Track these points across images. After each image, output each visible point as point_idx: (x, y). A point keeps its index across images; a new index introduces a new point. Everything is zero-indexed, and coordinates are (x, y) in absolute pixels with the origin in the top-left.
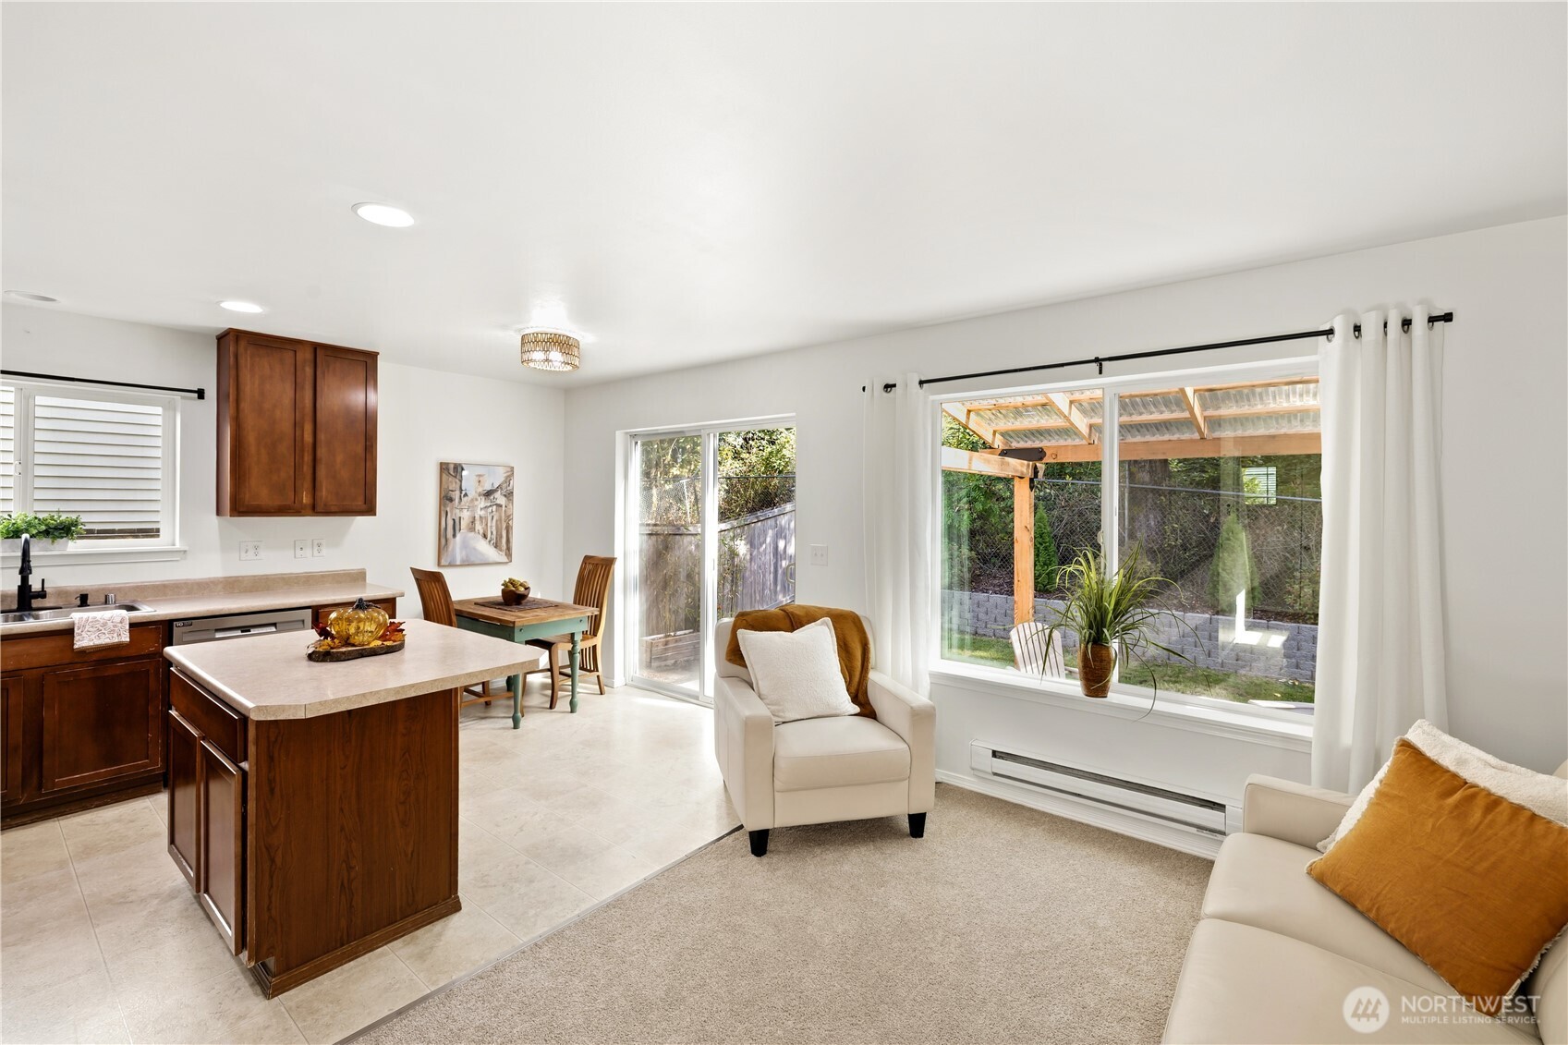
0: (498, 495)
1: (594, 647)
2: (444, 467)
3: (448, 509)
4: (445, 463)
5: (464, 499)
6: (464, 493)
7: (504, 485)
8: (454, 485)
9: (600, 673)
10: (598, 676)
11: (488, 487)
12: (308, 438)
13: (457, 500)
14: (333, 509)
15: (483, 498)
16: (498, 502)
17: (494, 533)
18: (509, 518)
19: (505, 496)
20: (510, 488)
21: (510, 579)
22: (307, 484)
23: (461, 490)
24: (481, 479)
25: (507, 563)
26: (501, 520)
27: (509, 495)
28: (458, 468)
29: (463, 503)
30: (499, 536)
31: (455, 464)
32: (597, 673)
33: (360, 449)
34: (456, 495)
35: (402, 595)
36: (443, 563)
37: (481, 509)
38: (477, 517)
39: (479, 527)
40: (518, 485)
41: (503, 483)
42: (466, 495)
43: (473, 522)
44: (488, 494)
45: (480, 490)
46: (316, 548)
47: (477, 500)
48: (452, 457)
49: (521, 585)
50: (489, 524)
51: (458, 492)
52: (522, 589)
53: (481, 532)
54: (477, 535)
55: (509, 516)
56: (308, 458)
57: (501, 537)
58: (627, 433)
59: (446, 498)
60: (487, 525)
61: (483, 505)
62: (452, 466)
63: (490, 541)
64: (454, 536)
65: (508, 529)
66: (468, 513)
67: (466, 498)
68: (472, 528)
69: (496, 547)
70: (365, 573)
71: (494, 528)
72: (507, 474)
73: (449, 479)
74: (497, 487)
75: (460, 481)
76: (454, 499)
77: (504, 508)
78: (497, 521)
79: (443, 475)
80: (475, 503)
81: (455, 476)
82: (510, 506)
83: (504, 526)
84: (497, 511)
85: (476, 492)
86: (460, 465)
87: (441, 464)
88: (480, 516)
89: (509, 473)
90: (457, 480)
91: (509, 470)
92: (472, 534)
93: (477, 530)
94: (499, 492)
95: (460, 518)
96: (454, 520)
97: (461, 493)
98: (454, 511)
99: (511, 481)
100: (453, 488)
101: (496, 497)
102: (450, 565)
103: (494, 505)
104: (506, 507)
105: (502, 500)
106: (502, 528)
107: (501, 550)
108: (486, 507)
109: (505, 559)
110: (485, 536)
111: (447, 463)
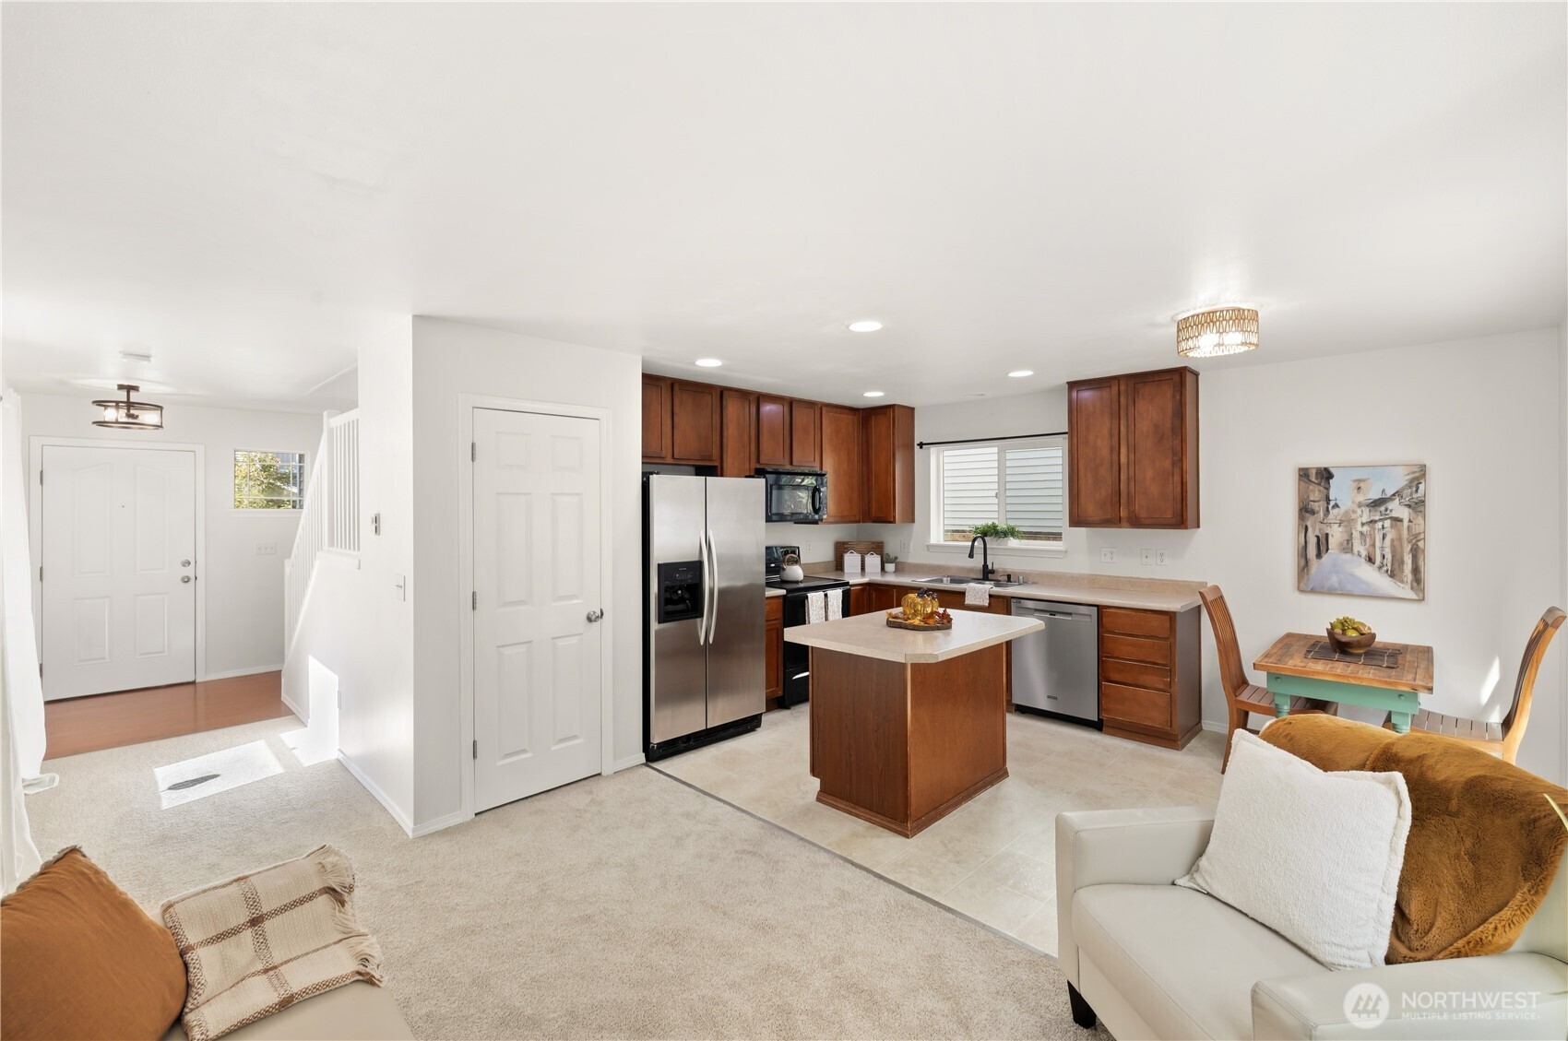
0: (1394, 505)
2: (1304, 474)
3: (1309, 524)
4: (1304, 469)
5: (1333, 512)
6: (1332, 503)
7: (1407, 492)
8: (1316, 494)
11: (1376, 495)
13: (1322, 514)
15: (1366, 510)
16: (1395, 515)
17: (1389, 556)
18: (1416, 538)
19: (1409, 506)
20: (1419, 495)
23: (1328, 500)
24: (1362, 485)
25: (1415, 600)
26: (1400, 539)
27: (1418, 506)
28: (1326, 475)
29: (1331, 516)
30: (1397, 561)
31: (1318, 469)
34: (1319, 507)
36: (1305, 587)
37: (1363, 524)
38: (1356, 535)
39: (1358, 546)
40: (1435, 490)
41: (1403, 489)
42: (1336, 506)
43: (1349, 541)
44: (1376, 504)
45: (1361, 498)
46: (1159, 557)
47: (1355, 512)
48: (1315, 461)
50: (1378, 544)
51: (1323, 503)
53: (1364, 553)
54: (1356, 558)
55: (1417, 535)
57: (1402, 562)
59: (1305, 510)
60: (1374, 545)
61: (1365, 519)
62: (1314, 471)
63: (1380, 568)
64: (1319, 555)
65: (1416, 552)
66: (1341, 529)
67: (1336, 510)
68: (1347, 547)
69: (1392, 576)
71: (1388, 551)
72: (1412, 476)
73: (1311, 487)
74: (1394, 495)
75: (1328, 489)
76: (1318, 512)
77: (1406, 523)
78: (1392, 540)
79: (1302, 483)
80: (1353, 516)
81: (1319, 484)
82: (1420, 520)
83: (1407, 548)
84: (1392, 527)
85: (1353, 502)
86: (1326, 470)
87: (1300, 470)
88: (1362, 533)
89: (1417, 475)
90: (1322, 488)
91: (1416, 469)
92: (1349, 556)
93: (1355, 551)
94: (1397, 501)
95: (1327, 535)
96: (1318, 537)
97: (1328, 504)
98: (1318, 526)
99: (1422, 487)
100: (1316, 499)
101: (1390, 508)
102: (1313, 591)
103: (1387, 519)
104: (1410, 521)
105: (1404, 513)
106: (1402, 552)
107: (1402, 582)
108: (1373, 522)
109: (1412, 595)
110: (1371, 560)
111: (1307, 469)
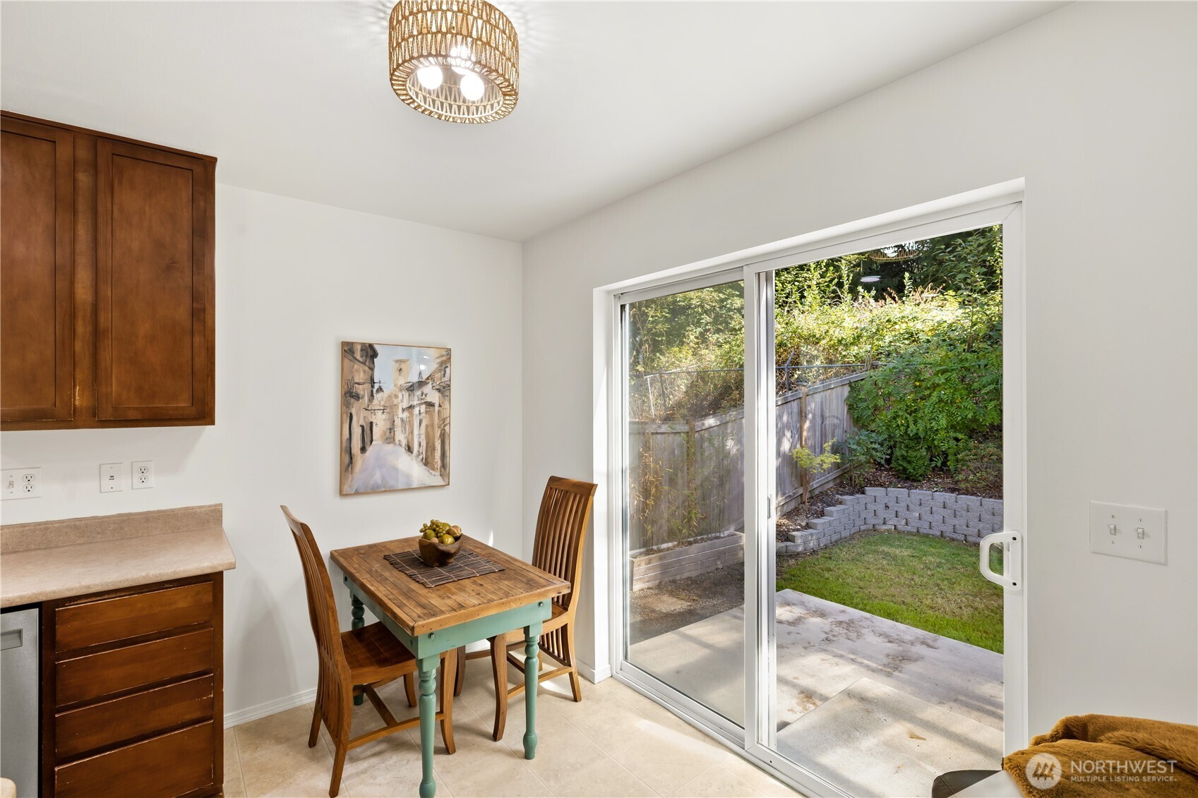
0: (428, 389)
1: (564, 628)
2: (348, 349)
3: (354, 411)
4: (348, 343)
5: (378, 396)
6: (376, 386)
7: (438, 375)
8: (360, 375)
9: (573, 669)
10: (571, 674)
11: (414, 379)
12: (83, 292)
13: (366, 398)
14: (132, 415)
15: (406, 394)
16: (428, 399)
17: (424, 444)
18: (444, 422)
19: (439, 390)
20: (446, 379)
21: (432, 522)
22: (82, 374)
23: (372, 382)
24: (403, 366)
25: (443, 486)
26: (432, 426)
27: (444, 390)
28: (370, 352)
29: (375, 401)
30: (430, 447)
31: (363, 345)
32: (569, 670)
33: (182, 313)
34: (363, 390)
35: (232, 567)
36: (346, 489)
37: (403, 410)
38: (398, 422)
39: (400, 436)
40: (456, 373)
41: (435, 372)
42: (380, 389)
43: (391, 430)
44: (411, 389)
45: (402, 381)
46: (137, 475)
47: (396, 396)
48: (360, 336)
49: (449, 533)
50: (415, 432)
51: (368, 386)
52: (449, 540)
53: (404, 443)
54: (397, 448)
55: (445, 420)
56: (82, 328)
57: (434, 449)
58: (609, 292)
59: (349, 395)
60: (412, 433)
61: (405, 405)
62: (359, 347)
63: (417, 457)
64: (363, 449)
65: (444, 437)
66: (384, 416)
67: (380, 394)
68: (390, 438)
69: (426, 464)
70: (220, 512)
71: (423, 437)
72: (439, 360)
73: (356, 366)
74: (428, 378)
75: (372, 369)
76: (363, 397)
77: (437, 408)
78: (427, 426)
79: (346, 361)
80: (395, 401)
81: (364, 363)
82: (446, 405)
83: (438, 433)
84: (426, 412)
85: (395, 385)
86: (371, 346)
87: (344, 344)
88: (402, 420)
89: (444, 358)
90: (367, 368)
91: (444, 353)
92: (390, 447)
93: (397, 441)
94: (430, 386)
95: (371, 423)
96: (362, 427)
97: (373, 387)
98: (363, 413)
99: (448, 370)
100: (362, 381)
101: (425, 392)
102: (357, 493)
103: (422, 404)
104: (440, 406)
105: (434, 397)
106: (434, 437)
107: (433, 469)
108: (411, 407)
109: (439, 481)
110: (409, 449)
111: (352, 343)
